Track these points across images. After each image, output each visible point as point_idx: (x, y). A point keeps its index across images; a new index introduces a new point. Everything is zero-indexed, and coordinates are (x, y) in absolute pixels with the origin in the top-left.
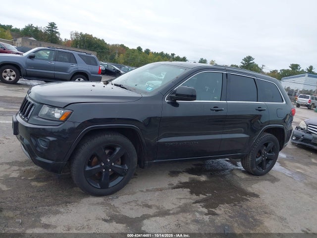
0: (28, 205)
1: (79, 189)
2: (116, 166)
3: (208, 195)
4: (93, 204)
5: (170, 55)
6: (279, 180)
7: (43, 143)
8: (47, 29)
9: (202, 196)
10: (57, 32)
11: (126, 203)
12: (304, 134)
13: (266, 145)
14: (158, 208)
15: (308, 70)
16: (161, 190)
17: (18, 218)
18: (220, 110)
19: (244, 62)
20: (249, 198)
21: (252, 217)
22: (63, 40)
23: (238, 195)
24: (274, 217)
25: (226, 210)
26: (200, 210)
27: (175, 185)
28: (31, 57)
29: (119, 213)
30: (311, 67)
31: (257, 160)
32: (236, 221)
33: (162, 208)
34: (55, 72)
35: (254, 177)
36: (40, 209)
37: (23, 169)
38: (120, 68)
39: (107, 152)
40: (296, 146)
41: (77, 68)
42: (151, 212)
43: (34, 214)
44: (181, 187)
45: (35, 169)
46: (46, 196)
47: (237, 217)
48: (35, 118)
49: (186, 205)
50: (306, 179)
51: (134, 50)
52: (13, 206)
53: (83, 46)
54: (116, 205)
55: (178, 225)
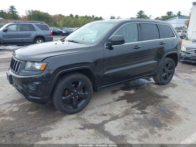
0: (31, 128)
1: (59, 112)
2: (80, 93)
3: (138, 102)
4: (70, 120)
5: (92, 16)
6: (177, 85)
7: (32, 87)
8: (10, 10)
9: (135, 103)
10: (16, 12)
11: (91, 116)
12: (185, 54)
13: (167, 65)
14: (111, 115)
15: (178, 14)
16: (109, 103)
17: (26, 137)
18: (139, 48)
19: (138, 15)
20: (163, 100)
21: (168, 111)
22: (21, 17)
23: (156, 99)
24: (180, 108)
25: (152, 109)
26: (136, 112)
27: (117, 99)
28: (5, 31)
29: (88, 122)
30: (179, 12)
31: (163, 75)
32: (159, 115)
33: (113, 115)
34: (23, 38)
35: (162, 86)
36: (38, 129)
37: (20, 104)
38: (62, 30)
39: (73, 85)
40: (181, 63)
41: (36, 34)
42: (108, 118)
43: (35, 133)
44: (121, 100)
45: (28, 103)
46: (40, 120)
47: (159, 112)
48: (23, 71)
49: (126, 110)
50: (192, 82)
51: (68, 17)
52: (20, 129)
53: (35, 18)
54: (85, 117)
55: (126, 124)
